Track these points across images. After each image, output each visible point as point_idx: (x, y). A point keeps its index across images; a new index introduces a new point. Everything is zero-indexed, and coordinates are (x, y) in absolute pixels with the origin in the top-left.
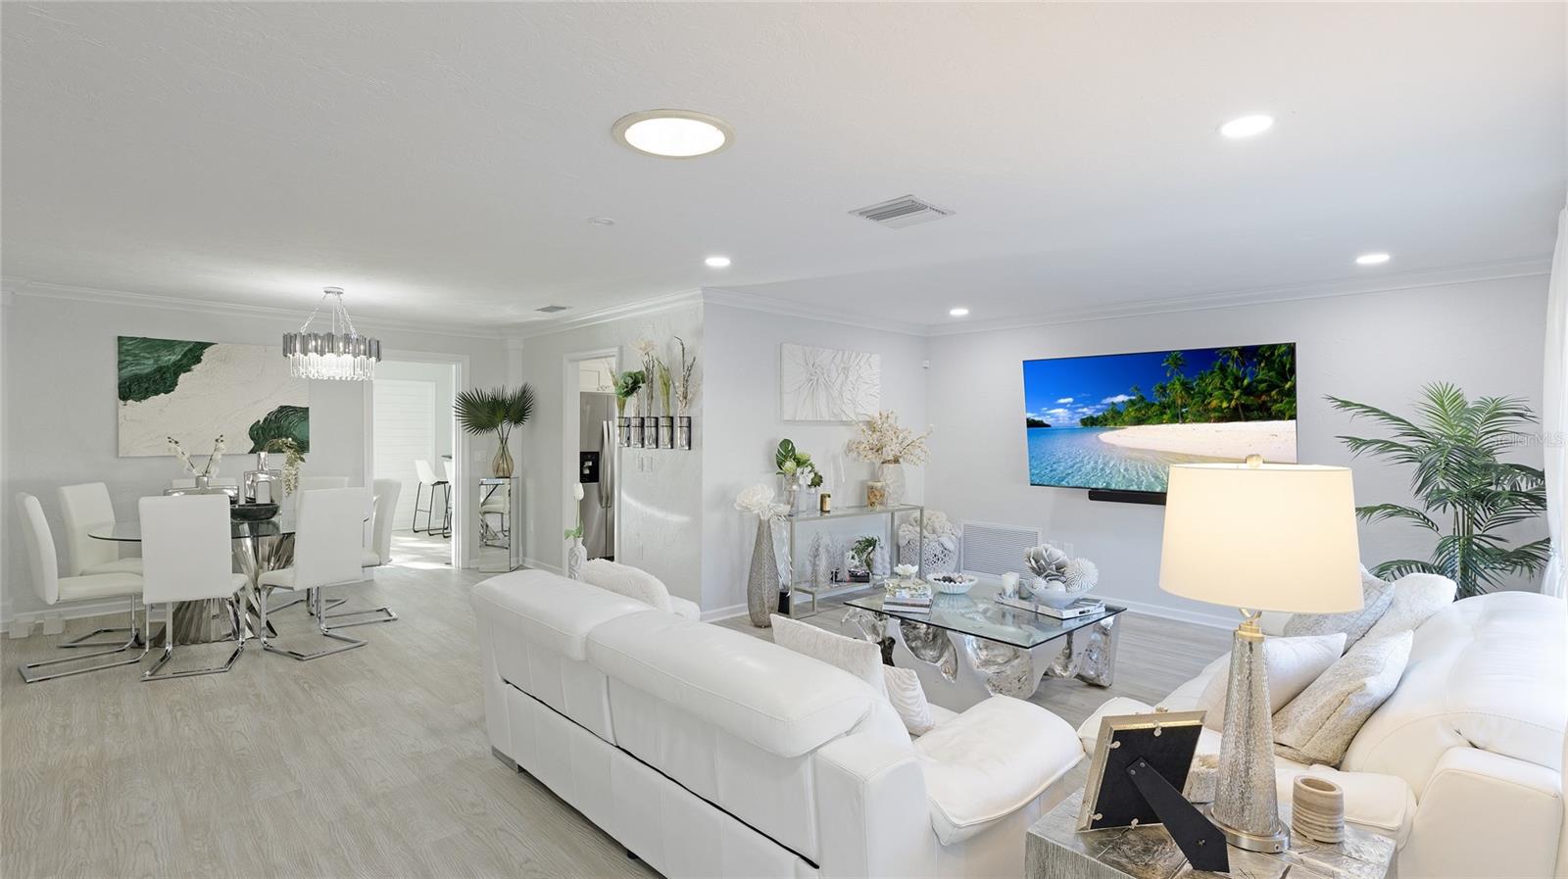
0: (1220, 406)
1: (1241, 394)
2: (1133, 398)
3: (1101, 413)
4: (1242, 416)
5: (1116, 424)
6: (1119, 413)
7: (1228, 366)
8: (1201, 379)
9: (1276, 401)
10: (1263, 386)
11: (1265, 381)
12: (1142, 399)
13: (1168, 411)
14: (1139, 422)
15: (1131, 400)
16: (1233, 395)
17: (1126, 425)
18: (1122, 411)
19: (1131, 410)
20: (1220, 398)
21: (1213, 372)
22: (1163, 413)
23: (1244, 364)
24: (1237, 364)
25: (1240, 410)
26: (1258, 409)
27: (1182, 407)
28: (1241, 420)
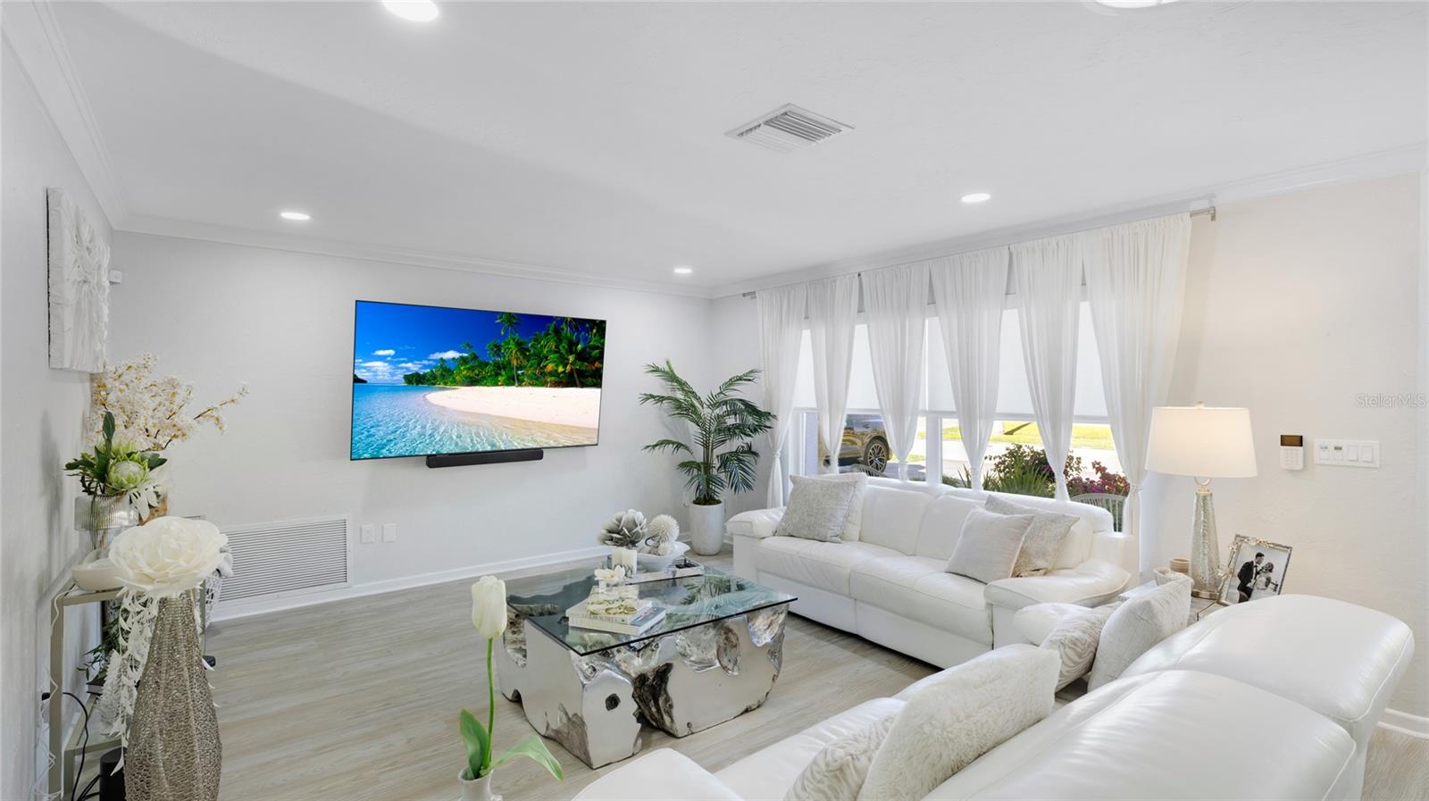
0: (556, 371)
1: (576, 359)
2: (465, 355)
3: (429, 370)
4: (578, 382)
5: (446, 384)
6: (450, 372)
7: (563, 329)
8: (536, 340)
12: (475, 357)
13: (503, 373)
14: (473, 382)
15: (462, 358)
16: (568, 360)
17: (457, 384)
18: (452, 368)
19: (462, 368)
20: (555, 362)
21: (548, 334)
22: (497, 374)
23: (577, 329)
24: (571, 328)
25: (576, 376)
26: (591, 376)
27: (518, 369)
28: (577, 387)
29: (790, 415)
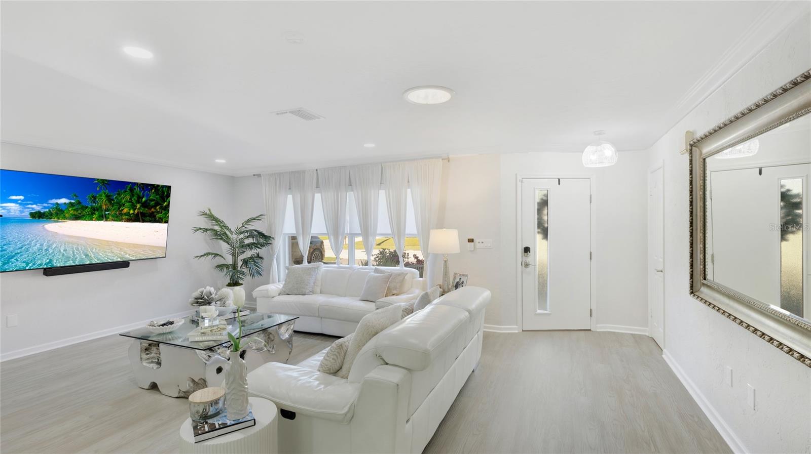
0: (129, 213)
1: (141, 206)
2: (73, 201)
3: (47, 210)
4: (141, 219)
5: (58, 218)
6: (62, 211)
7: (135, 189)
8: (119, 194)
9: (158, 212)
10: (153, 203)
11: (153, 200)
12: (79, 203)
13: (97, 213)
14: (76, 218)
15: (70, 203)
16: (137, 206)
17: (66, 219)
18: (63, 209)
19: (70, 209)
20: (129, 207)
21: (126, 191)
22: (93, 214)
23: (143, 189)
24: (140, 189)
25: (140, 216)
26: (149, 216)
27: (106, 211)
28: (140, 222)
29: (282, 237)
